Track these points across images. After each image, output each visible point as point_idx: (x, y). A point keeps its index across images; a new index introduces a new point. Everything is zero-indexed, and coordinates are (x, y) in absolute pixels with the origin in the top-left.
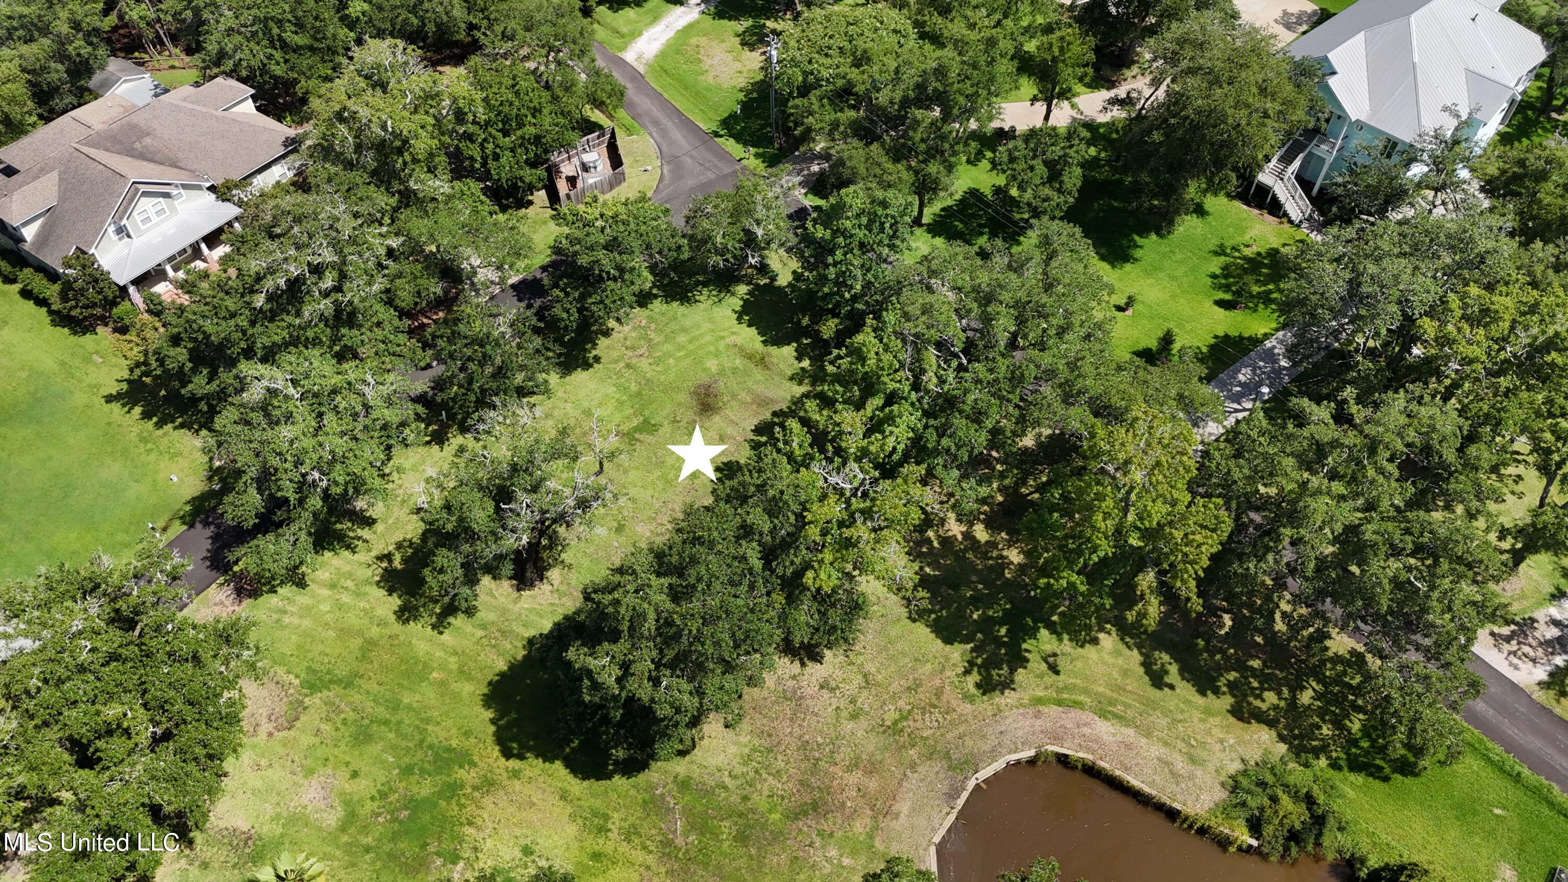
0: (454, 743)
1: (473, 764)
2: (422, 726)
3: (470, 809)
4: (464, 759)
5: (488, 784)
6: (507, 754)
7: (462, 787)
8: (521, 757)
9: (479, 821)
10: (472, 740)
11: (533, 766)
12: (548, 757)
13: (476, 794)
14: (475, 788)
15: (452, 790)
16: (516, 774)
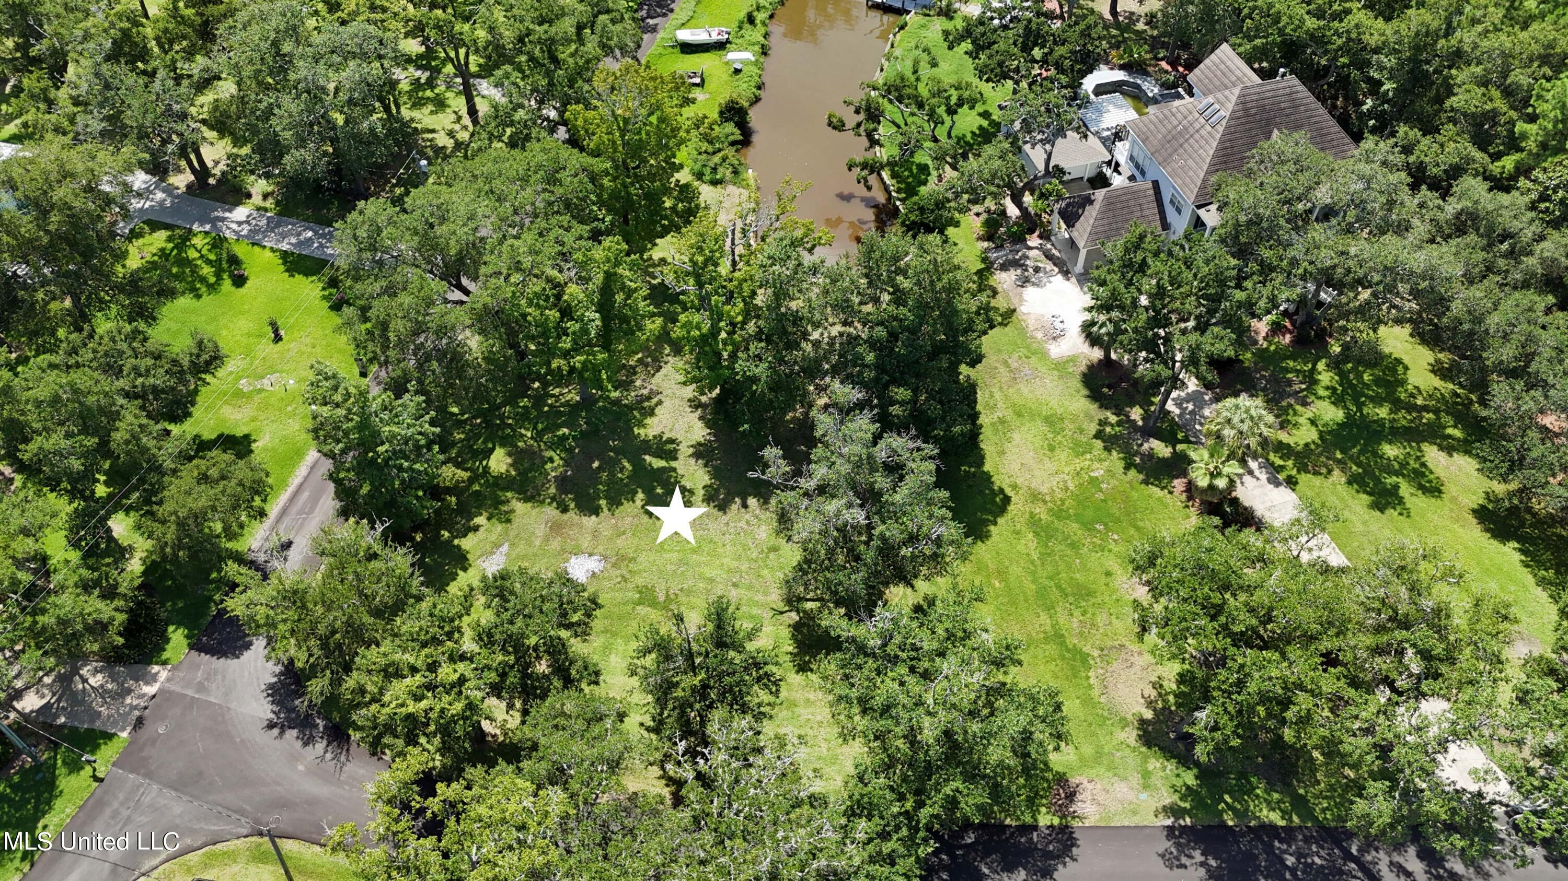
0: (1031, 535)
1: (1032, 515)
2: (1038, 562)
3: (1059, 495)
4: (1034, 522)
5: (1035, 497)
6: (1007, 500)
7: (1050, 510)
8: (1002, 491)
9: (1061, 485)
10: (1018, 527)
11: (1000, 481)
12: (988, 477)
13: (1048, 498)
14: (1045, 502)
15: (1059, 513)
16: (1015, 487)
